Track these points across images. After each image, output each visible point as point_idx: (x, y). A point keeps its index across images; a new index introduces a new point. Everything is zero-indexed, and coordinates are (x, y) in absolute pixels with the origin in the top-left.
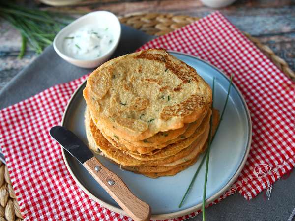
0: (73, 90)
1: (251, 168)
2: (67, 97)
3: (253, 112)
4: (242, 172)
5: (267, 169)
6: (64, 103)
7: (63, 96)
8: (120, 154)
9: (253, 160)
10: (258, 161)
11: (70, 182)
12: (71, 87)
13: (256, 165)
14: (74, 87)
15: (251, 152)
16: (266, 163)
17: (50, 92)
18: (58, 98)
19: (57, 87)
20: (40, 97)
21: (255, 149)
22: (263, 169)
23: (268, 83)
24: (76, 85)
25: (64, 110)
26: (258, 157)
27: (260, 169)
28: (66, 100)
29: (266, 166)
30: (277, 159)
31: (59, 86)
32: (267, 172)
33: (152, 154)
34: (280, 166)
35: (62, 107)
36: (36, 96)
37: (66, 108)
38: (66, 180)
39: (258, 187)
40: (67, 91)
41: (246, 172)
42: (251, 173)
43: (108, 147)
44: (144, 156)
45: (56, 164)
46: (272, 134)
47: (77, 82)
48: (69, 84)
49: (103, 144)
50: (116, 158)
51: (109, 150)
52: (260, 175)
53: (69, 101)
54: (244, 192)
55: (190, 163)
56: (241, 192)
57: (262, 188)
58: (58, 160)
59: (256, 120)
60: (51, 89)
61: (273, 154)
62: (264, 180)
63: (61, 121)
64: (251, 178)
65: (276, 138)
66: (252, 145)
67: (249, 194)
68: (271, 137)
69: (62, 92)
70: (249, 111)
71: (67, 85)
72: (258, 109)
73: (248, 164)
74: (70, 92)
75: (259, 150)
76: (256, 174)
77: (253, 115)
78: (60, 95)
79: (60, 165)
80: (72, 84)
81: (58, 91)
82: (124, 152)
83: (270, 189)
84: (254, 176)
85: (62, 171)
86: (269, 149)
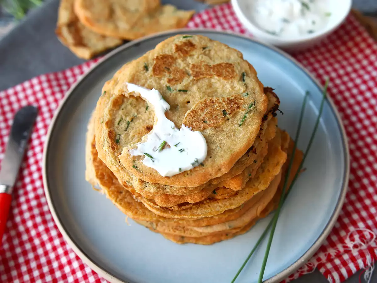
0: (68, 85)
1: (343, 233)
2: (58, 96)
3: (353, 141)
4: (329, 238)
5: (368, 237)
6: (53, 106)
7: (53, 93)
8: (128, 199)
9: (346, 221)
10: (354, 223)
11: (54, 233)
12: (66, 78)
13: (352, 229)
14: (71, 80)
15: (344, 207)
16: (368, 227)
17: (32, 86)
18: (45, 97)
19: (43, 78)
20: (16, 93)
21: (352, 203)
22: (362, 237)
24: (74, 76)
25: (52, 116)
26: (355, 217)
27: (357, 237)
28: (56, 101)
29: (367, 233)
31: (47, 76)
32: (367, 242)
33: (176, 209)
35: (50, 111)
36: (11, 91)
37: (56, 113)
38: (47, 230)
39: (352, 266)
40: (59, 85)
41: (334, 238)
42: (342, 241)
43: (113, 184)
44: (165, 209)
45: (34, 203)
47: (77, 71)
48: (64, 73)
49: (106, 178)
50: (121, 204)
51: (113, 188)
52: (355, 246)
53: (61, 103)
54: (328, 272)
55: (238, 230)
56: (322, 270)
57: (357, 266)
58: (37, 197)
59: (358, 154)
60: (35, 81)
62: (362, 254)
63: (46, 133)
64: (341, 249)
66: (347, 196)
67: (336, 275)
69: (51, 87)
70: (346, 139)
71: (60, 76)
73: (338, 225)
74: (65, 88)
75: (359, 206)
76: (350, 244)
77: (353, 146)
78: (48, 92)
79: (40, 205)
80: (69, 74)
81: (45, 85)
82: (134, 196)
83: (370, 269)
84: (347, 247)
85: (42, 214)
86: (374, 204)
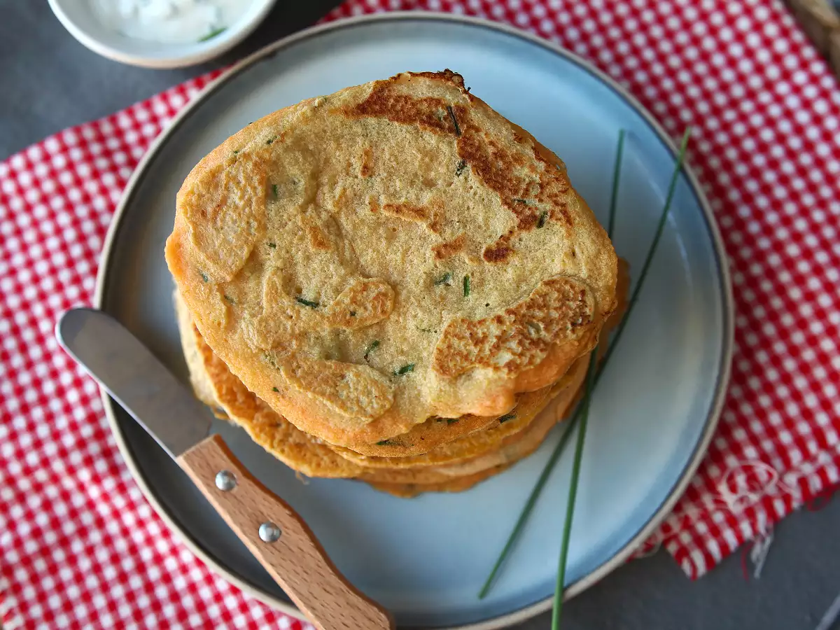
0: (127, 150)
1: (714, 472)
2: (108, 180)
5: (764, 477)
6: (99, 204)
7: (96, 174)
10: (737, 449)
12: (119, 133)
13: (732, 462)
14: (132, 138)
16: (764, 457)
17: (47, 158)
18: (78, 182)
19: (70, 138)
20: (13, 175)
22: (752, 479)
23: (806, 159)
24: (137, 126)
26: (740, 435)
27: (741, 479)
29: (761, 469)
30: (800, 442)
31: (78, 130)
32: (761, 489)
34: (808, 469)
39: (729, 536)
42: (712, 487)
46: (794, 351)
54: (683, 552)
56: (672, 548)
57: (739, 536)
60: (52, 145)
61: (789, 424)
62: (750, 513)
63: (94, 273)
64: (710, 505)
65: (805, 369)
67: (698, 557)
68: (790, 365)
69: (89, 158)
71: (106, 128)
72: (760, 256)
74: (119, 159)
75: (747, 410)
78: (84, 170)
79: (100, 435)
81: (76, 154)
83: (763, 540)
84: (721, 502)
85: (107, 453)
86: (779, 405)
